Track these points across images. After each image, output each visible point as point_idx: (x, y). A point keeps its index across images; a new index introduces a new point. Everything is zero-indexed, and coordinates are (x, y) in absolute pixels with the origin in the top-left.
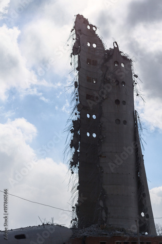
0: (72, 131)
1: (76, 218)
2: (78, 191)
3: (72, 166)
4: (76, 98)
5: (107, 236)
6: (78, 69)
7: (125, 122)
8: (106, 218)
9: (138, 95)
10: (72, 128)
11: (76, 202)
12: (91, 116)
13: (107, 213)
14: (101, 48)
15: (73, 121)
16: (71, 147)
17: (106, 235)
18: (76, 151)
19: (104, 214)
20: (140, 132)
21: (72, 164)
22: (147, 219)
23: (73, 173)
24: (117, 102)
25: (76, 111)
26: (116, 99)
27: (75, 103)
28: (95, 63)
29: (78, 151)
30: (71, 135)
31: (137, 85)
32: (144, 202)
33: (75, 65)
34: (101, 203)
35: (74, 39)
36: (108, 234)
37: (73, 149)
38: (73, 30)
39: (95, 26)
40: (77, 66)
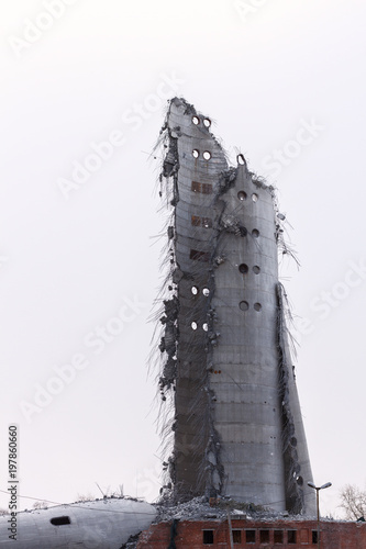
0: (163, 320)
1: (170, 484)
2: (173, 433)
3: (163, 386)
4: (171, 257)
5: (216, 520)
6: (174, 203)
7: (258, 306)
8: (221, 486)
9: (284, 253)
10: (164, 315)
11: (169, 453)
12: (199, 291)
13: (222, 476)
14: (219, 161)
15: (165, 302)
16: (162, 351)
17: (215, 517)
18: (170, 358)
19: (216, 476)
20: (288, 323)
21: (165, 382)
22: (298, 487)
23: (164, 399)
24: (244, 268)
25: (170, 282)
26: (241, 263)
27: (167, 268)
28: (207, 189)
29: (175, 358)
30: (162, 328)
31: (284, 233)
32: (293, 455)
33: (168, 195)
34: (212, 458)
35: (166, 146)
36: (218, 515)
37: (166, 355)
38: (163, 129)
39: (208, 119)
40: (171, 198)
